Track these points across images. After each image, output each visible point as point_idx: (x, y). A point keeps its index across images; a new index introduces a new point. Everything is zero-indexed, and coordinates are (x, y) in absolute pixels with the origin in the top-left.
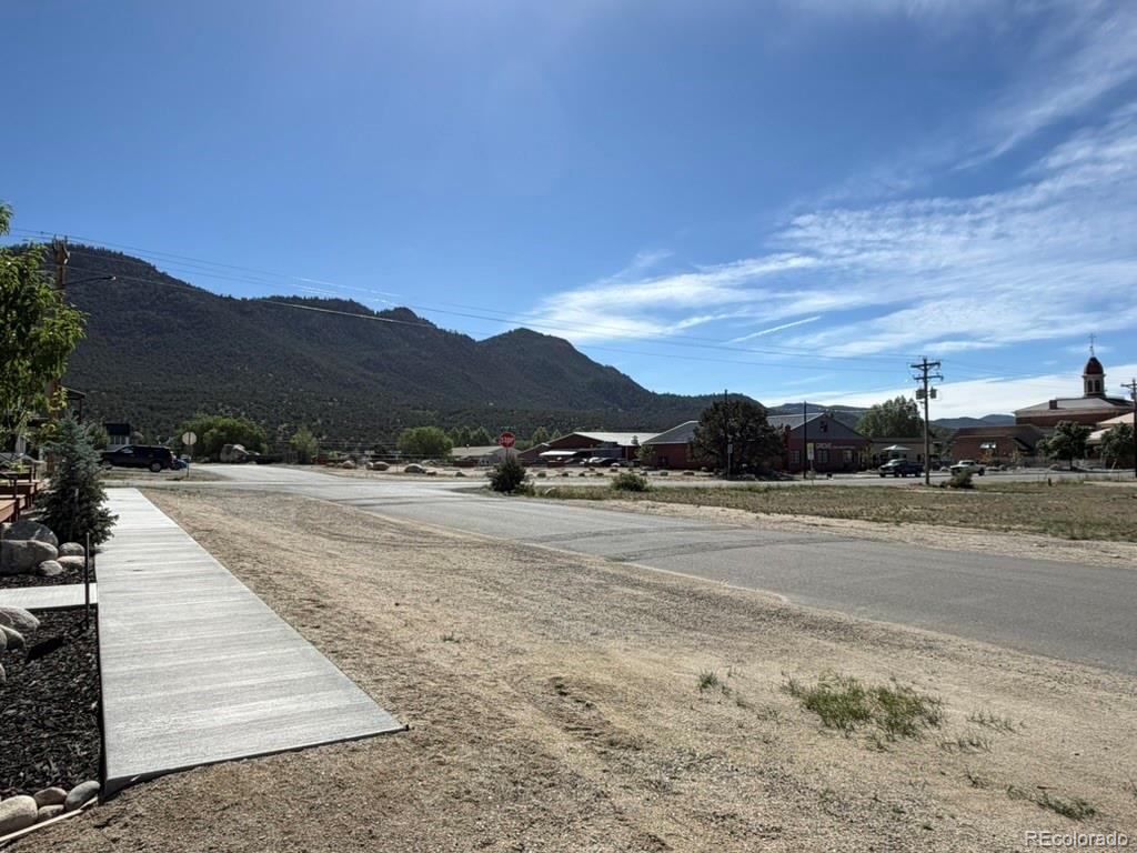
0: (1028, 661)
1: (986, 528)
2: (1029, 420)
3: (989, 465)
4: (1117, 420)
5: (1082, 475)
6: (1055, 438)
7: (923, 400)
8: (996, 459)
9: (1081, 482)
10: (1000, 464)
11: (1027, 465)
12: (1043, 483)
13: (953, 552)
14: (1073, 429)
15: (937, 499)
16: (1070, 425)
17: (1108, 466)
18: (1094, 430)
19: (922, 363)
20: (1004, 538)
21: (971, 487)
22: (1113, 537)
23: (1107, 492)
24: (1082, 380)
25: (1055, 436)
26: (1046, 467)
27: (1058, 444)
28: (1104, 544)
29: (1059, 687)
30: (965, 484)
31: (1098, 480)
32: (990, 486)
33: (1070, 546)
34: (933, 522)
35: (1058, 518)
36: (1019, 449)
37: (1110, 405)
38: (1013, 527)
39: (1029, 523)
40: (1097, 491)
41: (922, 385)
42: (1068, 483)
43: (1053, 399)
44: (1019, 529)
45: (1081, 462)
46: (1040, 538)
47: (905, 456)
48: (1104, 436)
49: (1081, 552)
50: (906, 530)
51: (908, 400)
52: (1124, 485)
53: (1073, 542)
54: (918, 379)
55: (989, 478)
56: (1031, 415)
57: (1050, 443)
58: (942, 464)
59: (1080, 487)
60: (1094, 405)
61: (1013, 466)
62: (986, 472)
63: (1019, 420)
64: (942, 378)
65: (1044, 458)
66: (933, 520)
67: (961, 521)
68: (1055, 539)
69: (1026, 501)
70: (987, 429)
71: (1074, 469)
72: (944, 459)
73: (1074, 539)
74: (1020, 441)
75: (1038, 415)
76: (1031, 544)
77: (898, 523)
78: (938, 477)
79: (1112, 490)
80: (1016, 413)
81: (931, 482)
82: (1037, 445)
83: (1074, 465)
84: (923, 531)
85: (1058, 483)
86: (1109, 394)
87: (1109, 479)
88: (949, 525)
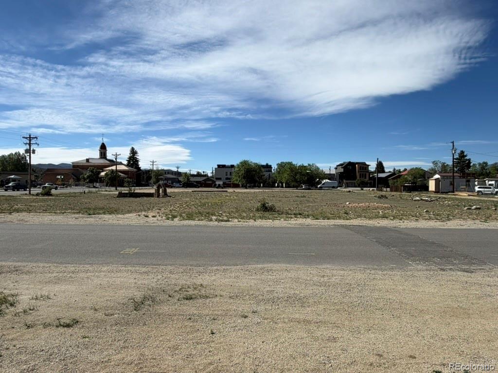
0: (62, 268)
1: (55, 213)
2: (78, 166)
3: (59, 185)
4: (110, 168)
5: (97, 189)
6: (88, 174)
7: (28, 154)
8: (63, 183)
9: (97, 192)
10: (65, 184)
11: (76, 185)
12: (82, 193)
13: (36, 224)
14: (95, 171)
15: (33, 201)
16: (93, 169)
17: (107, 186)
18: (102, 172)
19: (29, 137)
20: (62, 216)
21: (51, 195)
22: (104, 213)
23: (105, 196)
24: (99, 152)
25: (87, 173)
26: (84, 186)
27: (88, 177)
28: (100, 216)
29: (73, 276)
30: (48, 194)
31: (102, 191)
32: (59, 194)
33: (88, 218)
34: (29, 211)
35: (85, 207)
36: (73, 179)
37: (108, 162)
38: (66, 211)
39: (74, 209)
40: (101, 195)
41: (28, 147)
42: (92, 193)
43: (88, 158)
44: (69, 212)
45: (98, 184)
46: (77, 216)
47: (19, 181)
48: (106, 174)
49: (92, 220)
50: (15, 216)
51: (21, 154)
52: (111, 193)
53: (89, 216)
54: (26, 144)
55: (60, 191)
56: (79, 164)
57: (86, 176)
58: (38, 185)
59: (96, 194)
60: (103, 161)
61: (70, 186)
62: (58, 188)
63: (74, 166)
64: (38, 145)
65: (83, 182)
66: (30, 210)
67: (44, 210)
68: (83, 215)
69: (74, 200)
70: (60, 169)
71: (94, 187)
72: (39, 182)
73: (90, 215)
74: (73, 175)
75: (82, 164)
76: (72, 218)
77: (10, 213)
78: (35, 191)
79: (107, 195)
80: (73, 163)
81: (31, 193)
82: (81, 177)
83: (95, 185)
84: (24, 216)
85: (88, 192)
86: (108, 158)
87: (106, 191)
88: (37, 212)
